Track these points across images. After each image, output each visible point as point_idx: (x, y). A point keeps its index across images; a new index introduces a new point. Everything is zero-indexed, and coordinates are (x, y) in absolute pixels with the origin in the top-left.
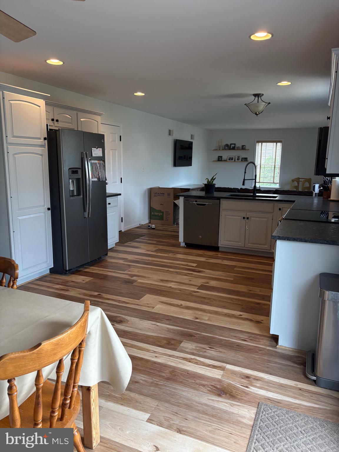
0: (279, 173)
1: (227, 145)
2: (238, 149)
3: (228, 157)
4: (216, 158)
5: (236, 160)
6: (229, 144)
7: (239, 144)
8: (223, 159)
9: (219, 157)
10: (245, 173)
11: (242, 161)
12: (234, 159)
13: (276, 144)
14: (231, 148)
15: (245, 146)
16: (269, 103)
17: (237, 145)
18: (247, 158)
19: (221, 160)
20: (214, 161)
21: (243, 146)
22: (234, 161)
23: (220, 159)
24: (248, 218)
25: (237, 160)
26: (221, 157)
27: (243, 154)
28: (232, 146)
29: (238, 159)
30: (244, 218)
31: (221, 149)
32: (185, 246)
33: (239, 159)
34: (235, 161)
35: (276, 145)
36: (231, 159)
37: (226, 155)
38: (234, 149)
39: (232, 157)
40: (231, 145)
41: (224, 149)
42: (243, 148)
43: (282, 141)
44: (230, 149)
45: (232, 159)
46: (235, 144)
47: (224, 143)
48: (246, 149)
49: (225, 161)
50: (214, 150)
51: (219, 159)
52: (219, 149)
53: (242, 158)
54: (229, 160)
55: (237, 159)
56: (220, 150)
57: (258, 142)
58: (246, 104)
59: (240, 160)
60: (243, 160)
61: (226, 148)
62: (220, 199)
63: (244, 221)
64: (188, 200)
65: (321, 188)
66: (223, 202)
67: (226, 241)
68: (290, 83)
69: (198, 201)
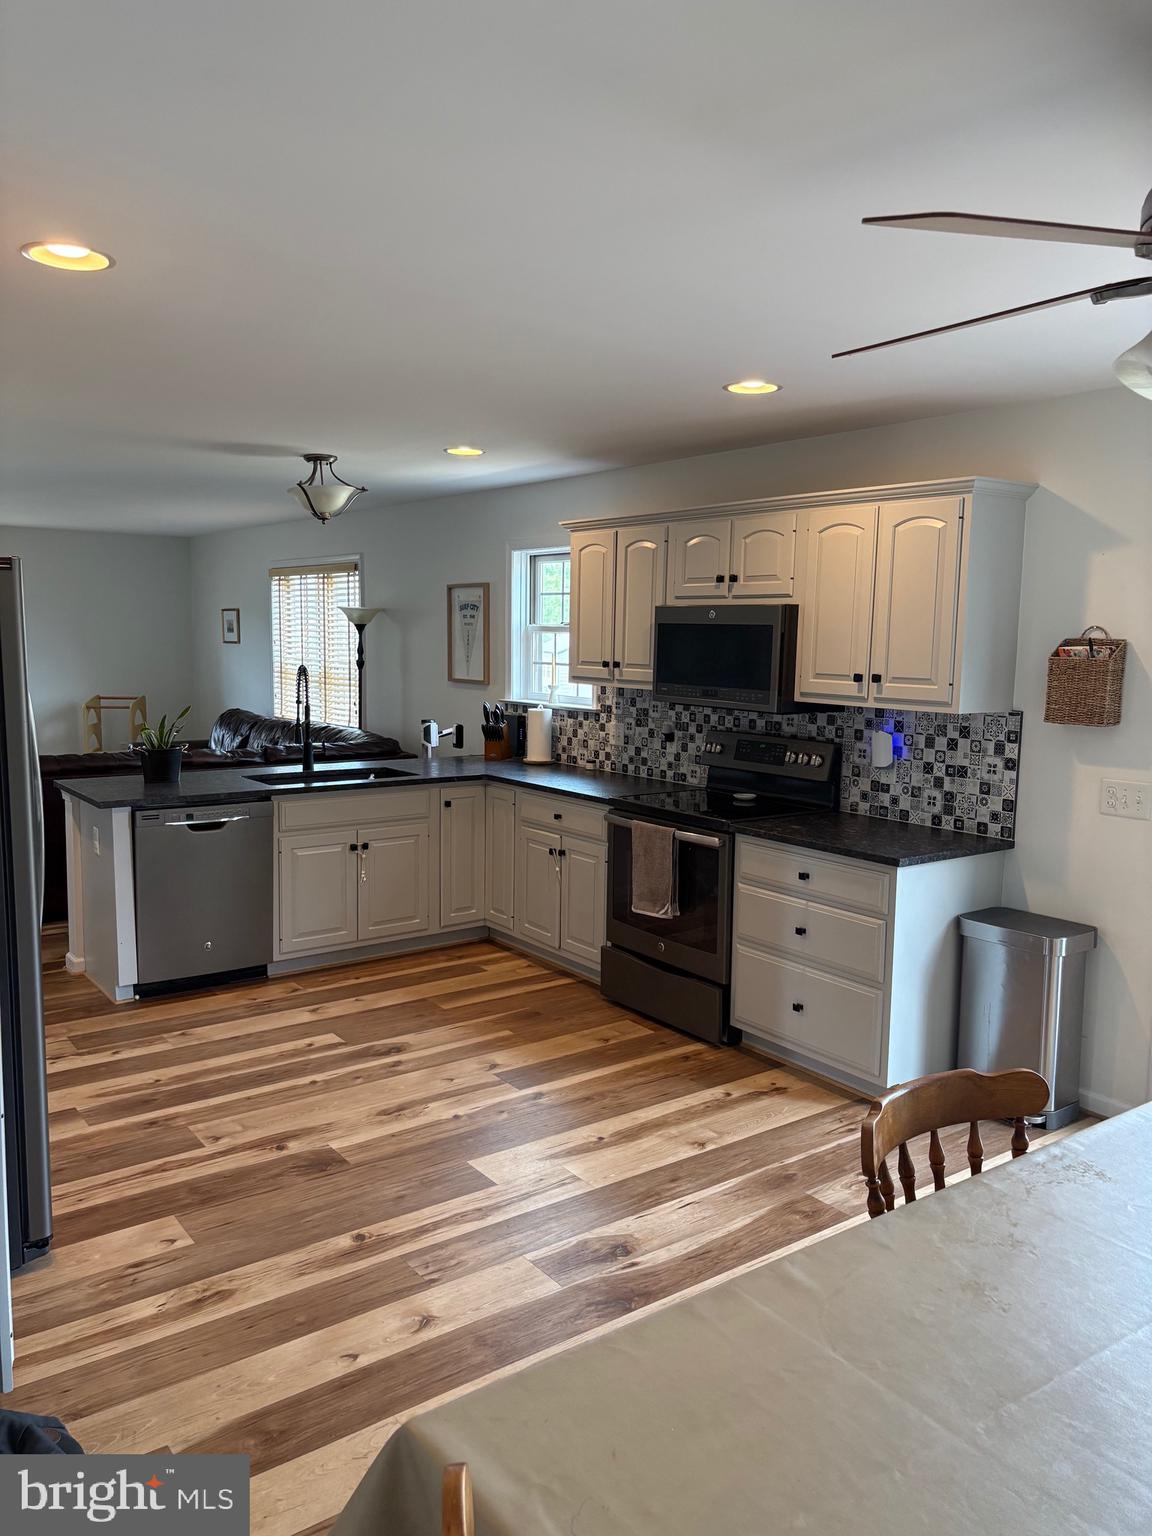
16: (363, 489)
32: (137, 998)
62: (269, 799)
63: (353, 855)
64: (157, 817)
65: (445, 732)
66: (284, 805)
67: (300, 935)
68: (481, 452)
69: (195, 814)
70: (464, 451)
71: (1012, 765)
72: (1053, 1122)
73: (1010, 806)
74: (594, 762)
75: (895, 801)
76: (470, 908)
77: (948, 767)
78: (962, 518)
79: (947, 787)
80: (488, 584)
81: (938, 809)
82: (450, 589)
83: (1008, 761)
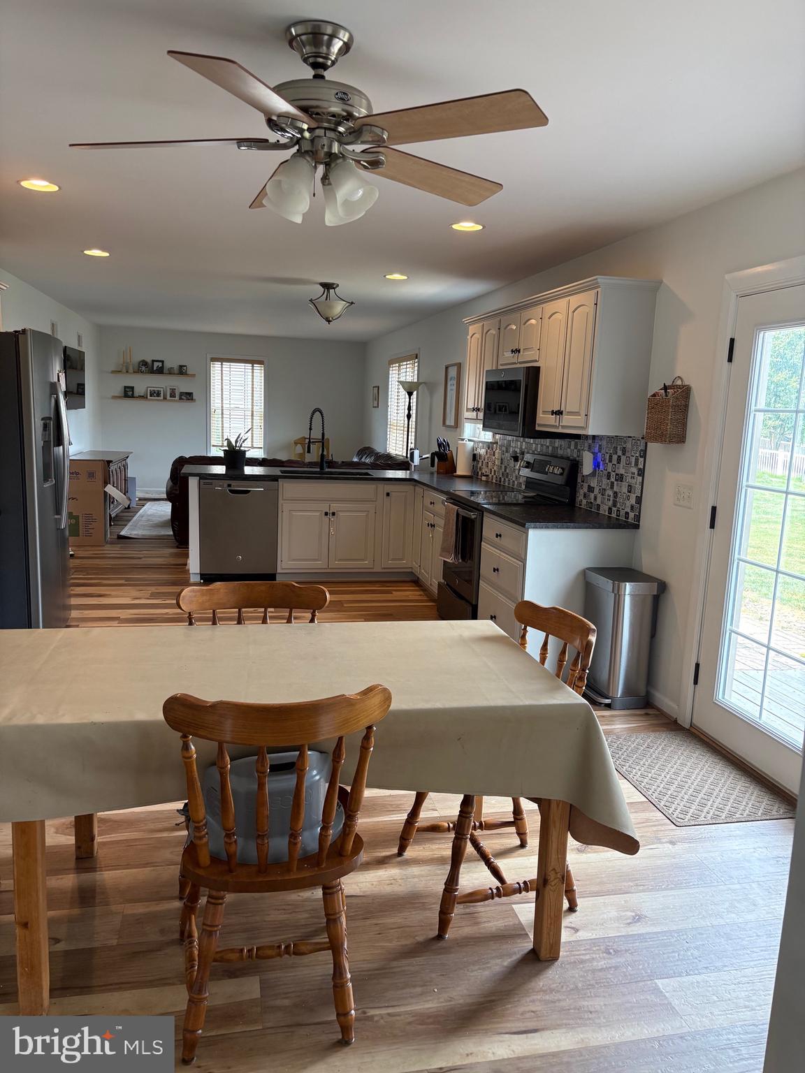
0: (262, 427)
1: (144, 363)
2: (171, 372)
3: (149, 389)
4: (119, 390)
5: (168, 397)
6: (149, 360)
7: (171, 363)
8: (136, 394)
9: (125, 387)
10: (310, 429)
11: (181, 399)
12: (162, 395)
13: (253, 366)
14: (155, 369)
15: (186, 366)
16: (352, 303)
17: (168, 365)
18: (192, 393)
19: (132, 396)
20: (114, 397)
21: (181, 367)
22: (162, 398)
23: (128, 393)
24: (334, 514)
25: (171, 397)
26: (132, 388)
27: (182, 385)
28: (156, 364)
29: (173, 395)
30: (326, 514)
31: (131, 370)
32: (202, 581)
33: (175, 394)
34: (165, 398)
35: (253, 369)
36: (156, 393)
37: (142, 383)
38: (160, 371)
39: (159, 389)
40: (153, 364)
41: (138, 371)
42: (182, 371)
43: (263, 361)
44: (152, 372)
45: (158, 395)
46: (162, 362)
47: (138, 358)
48: (188, 373)
49: (143, 397)
50: (113, 372)
51: (125, 392)
52: (124, 370)
53: (182, 394)
54: (151, 396)
55: (171, 394)
56: (127, 372)
57: (214, 360)
58: (311, 300)
59: (177, 398)
60: (183, 397)
61: (143, 368)
62: (277, 481)
63: (326, 519)
64: (211, 484)
65: (424, 457)
66: (285, 485)
67: (294, 560)
68: (406, 278)
69: (233, 484)
70: (397, 276)
71: (641, 473)
72: (617, 704)
73: (639, 500)
74: (487, 476)
75: (595, 498)
76: (402, 560)
77: (617, 474)
78: (596, 304)
79: (615, 489)
80: (460, 364)
81: (610, 503)
82: (447, 368)
83: (640, 470)
